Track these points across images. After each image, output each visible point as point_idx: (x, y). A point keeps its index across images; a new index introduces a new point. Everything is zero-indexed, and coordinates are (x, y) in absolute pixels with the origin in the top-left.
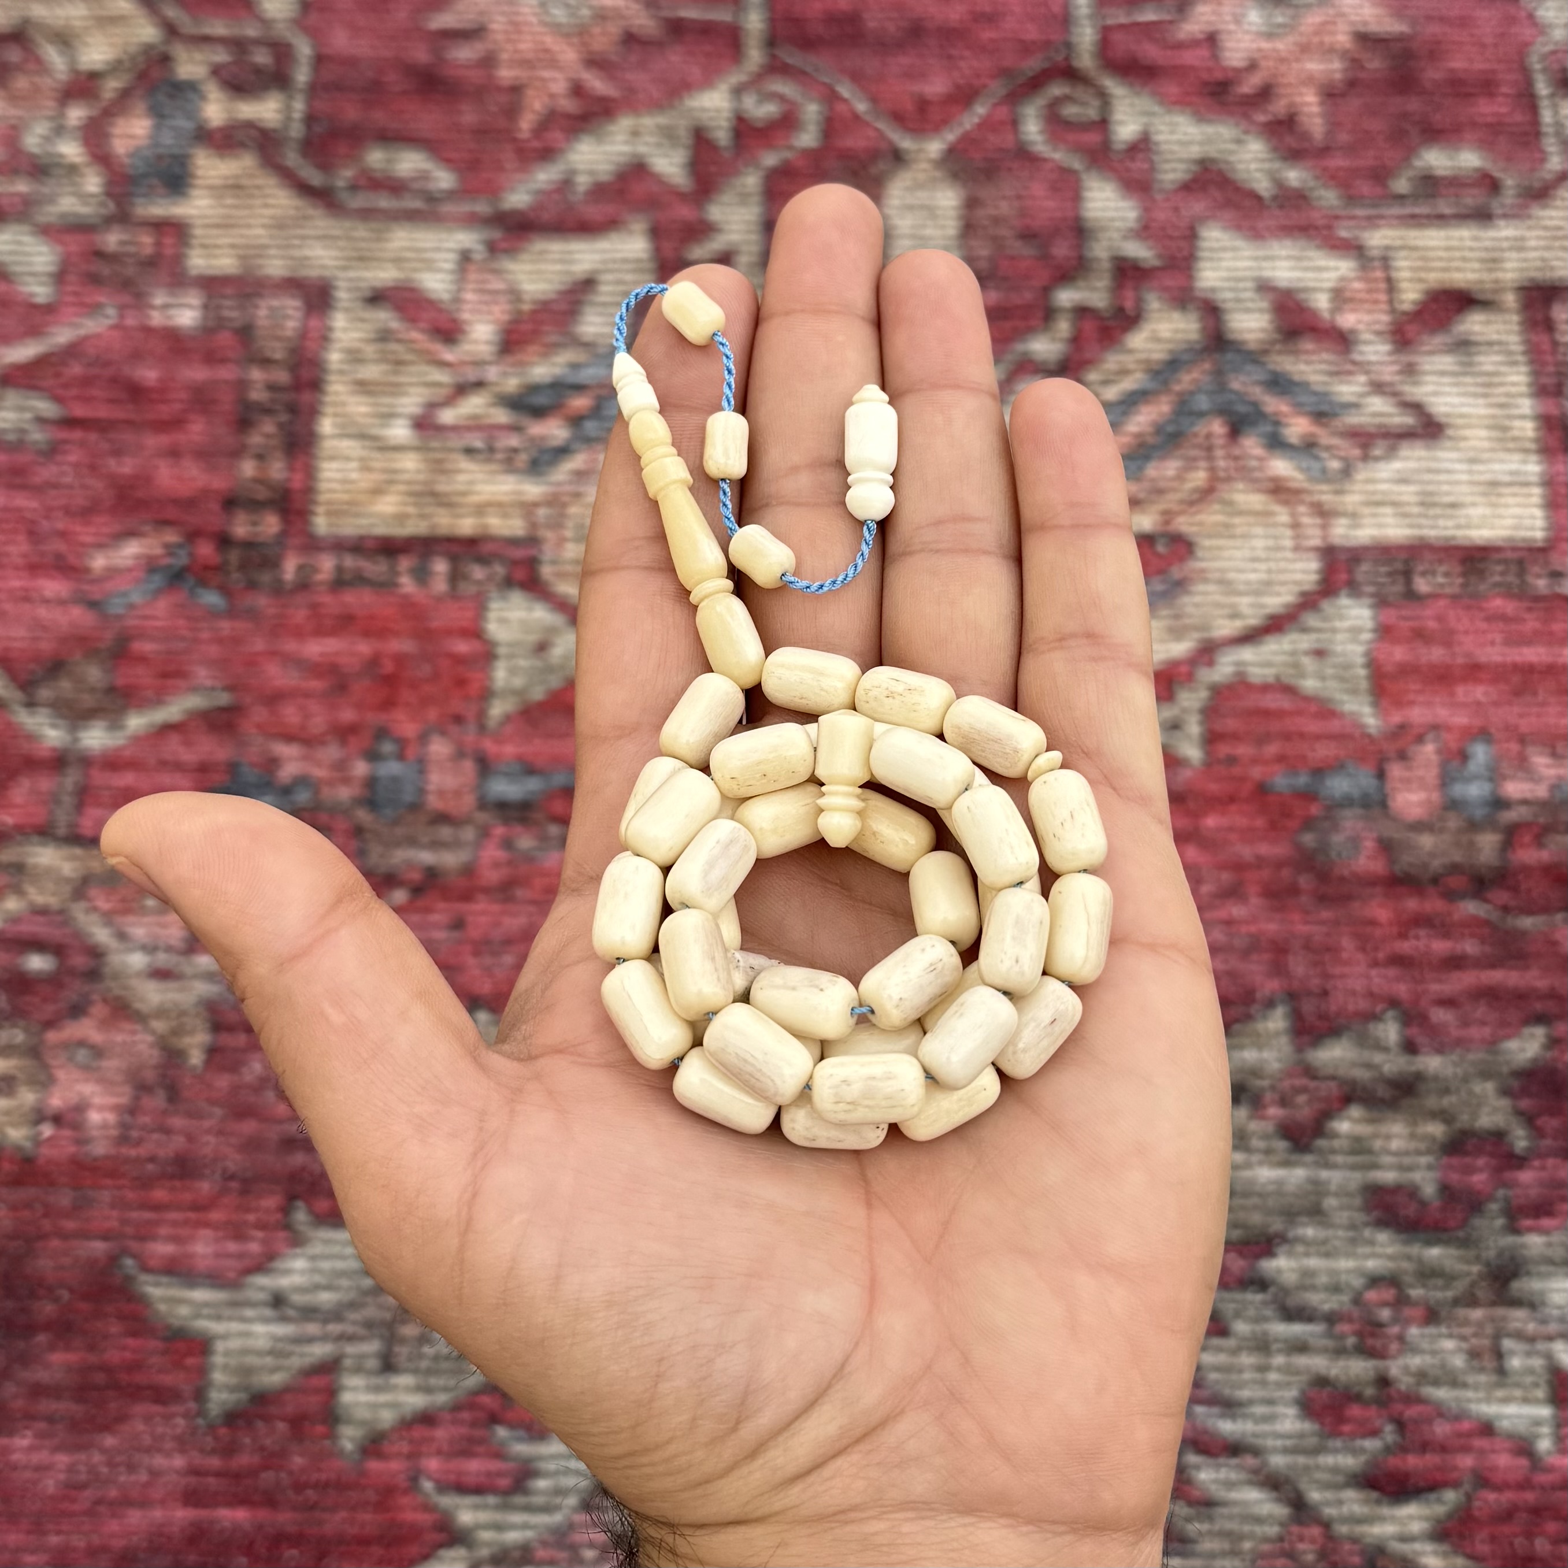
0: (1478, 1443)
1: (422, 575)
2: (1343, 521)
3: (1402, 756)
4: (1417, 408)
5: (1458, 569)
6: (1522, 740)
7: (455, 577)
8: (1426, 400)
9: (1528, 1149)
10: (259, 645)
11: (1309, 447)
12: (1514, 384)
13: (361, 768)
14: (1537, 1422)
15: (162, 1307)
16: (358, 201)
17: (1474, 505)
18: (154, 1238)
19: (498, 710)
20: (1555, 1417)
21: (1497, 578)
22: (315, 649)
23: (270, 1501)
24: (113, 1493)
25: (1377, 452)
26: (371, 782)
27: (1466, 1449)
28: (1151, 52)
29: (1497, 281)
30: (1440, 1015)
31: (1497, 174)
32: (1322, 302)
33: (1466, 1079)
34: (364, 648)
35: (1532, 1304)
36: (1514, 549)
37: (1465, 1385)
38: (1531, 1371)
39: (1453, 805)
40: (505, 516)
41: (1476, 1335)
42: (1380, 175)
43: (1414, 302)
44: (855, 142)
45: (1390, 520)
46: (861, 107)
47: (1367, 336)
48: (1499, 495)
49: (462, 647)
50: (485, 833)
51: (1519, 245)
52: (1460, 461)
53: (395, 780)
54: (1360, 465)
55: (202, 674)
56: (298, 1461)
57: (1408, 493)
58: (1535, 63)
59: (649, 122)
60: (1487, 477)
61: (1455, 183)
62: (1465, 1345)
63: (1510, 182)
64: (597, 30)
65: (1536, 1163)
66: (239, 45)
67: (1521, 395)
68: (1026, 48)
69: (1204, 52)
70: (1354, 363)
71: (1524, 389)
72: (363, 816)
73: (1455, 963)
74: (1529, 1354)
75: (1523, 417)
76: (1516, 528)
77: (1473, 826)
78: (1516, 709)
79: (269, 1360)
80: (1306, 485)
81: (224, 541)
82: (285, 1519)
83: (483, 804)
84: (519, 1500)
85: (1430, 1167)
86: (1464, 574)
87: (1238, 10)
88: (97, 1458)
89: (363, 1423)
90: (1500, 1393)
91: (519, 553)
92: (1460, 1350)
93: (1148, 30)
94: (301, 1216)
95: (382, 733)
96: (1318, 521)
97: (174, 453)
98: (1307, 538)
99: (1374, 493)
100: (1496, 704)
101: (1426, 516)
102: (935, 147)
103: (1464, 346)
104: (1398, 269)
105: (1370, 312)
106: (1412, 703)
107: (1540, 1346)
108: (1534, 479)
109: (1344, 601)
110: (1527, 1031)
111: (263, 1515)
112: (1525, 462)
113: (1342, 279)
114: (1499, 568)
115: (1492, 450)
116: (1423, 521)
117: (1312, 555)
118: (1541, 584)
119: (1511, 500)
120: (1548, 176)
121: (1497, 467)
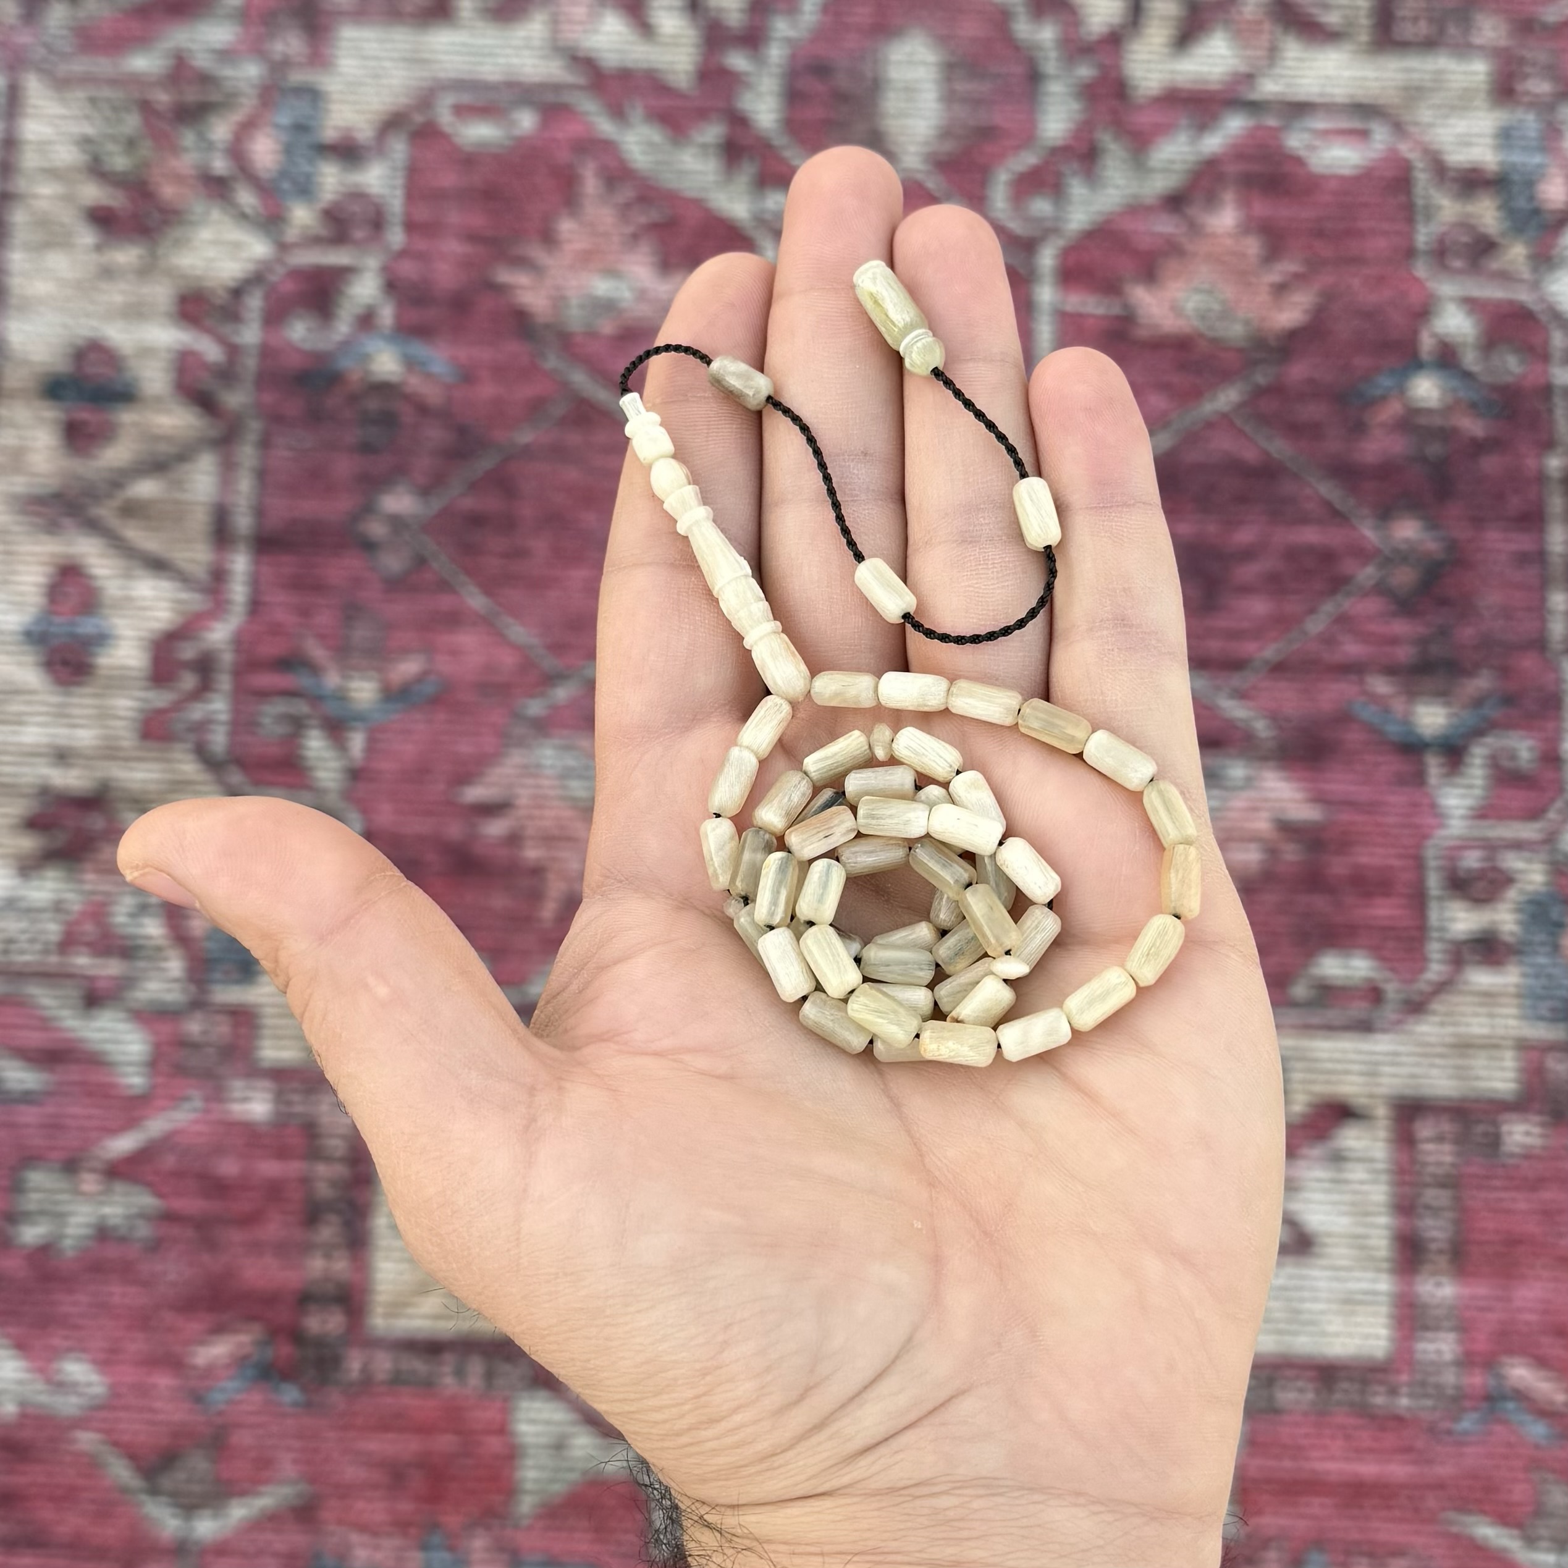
1: (460, 1373)
4: (1296, 1225)
5: (1312, 1386)
6: (1348, 1552)
7: (489, 1377)
12: (1375, 1203)
13: (416, 1558)
17: (1330, 1322)
19: (524, 1508)
21: (1343, 1395)
29: (1371, 1095)
31: (1383, 986)
36: (1359, 1367)
48: (1353, 1313)
49: (494, 1445)
51: (1393, 1060)
52: (1324, 1278)
55: (288, 1468)
58: (1430, 858)
60: (1344, 1295)
61: (1347, 992)
63: (1393, 993)
78: (1345, 1522)
81: (297, 1336)
86: (1317, 1391)
95: (434, 1527)
97: (256, 1249)
100: (1330, 1517)
101: (1288, 1332)
106: (1263, 1513)
108: (1384, 1298)
114: (1345, 1385)
115: (1351, 1269)
118: (1379, 1402)
119: (1359, 1319)
120: (1428, 989)
121: (1352, 1286)
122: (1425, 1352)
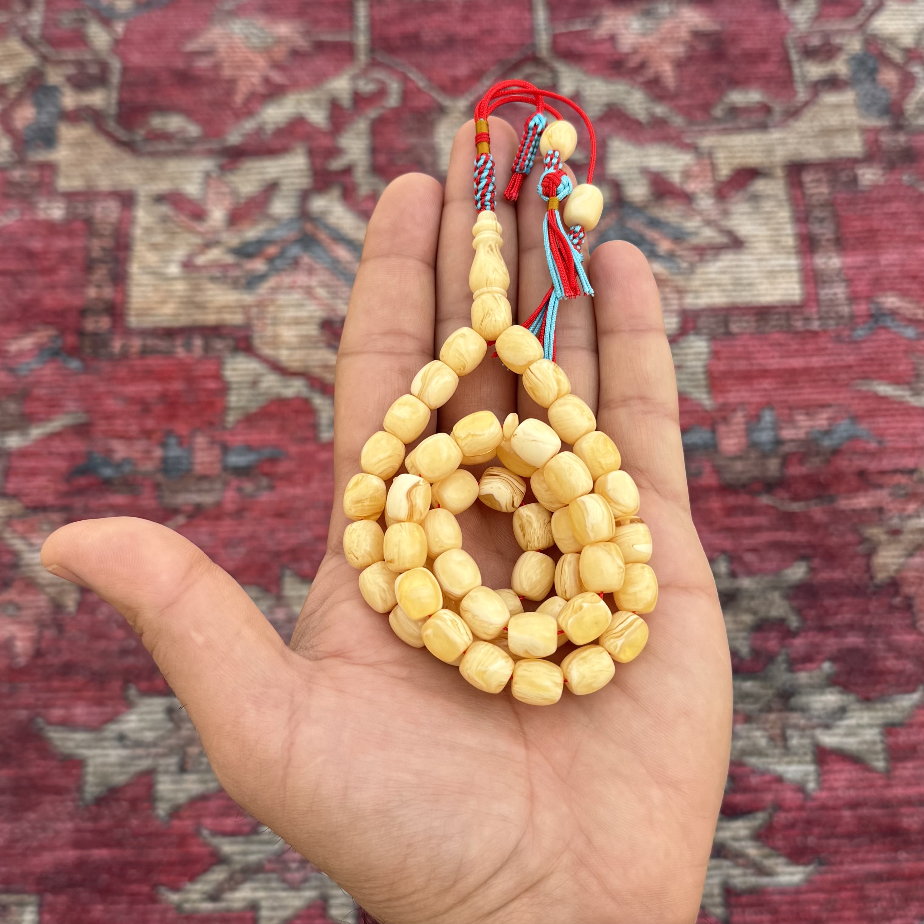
0: (774, 786)
1: (188, 347)
2: (691, 295)
3: (725, 420)
4: (730, 233)
5: (753, 318)
6: (791, 408)
7: (207, 348)
8: (735, 228)
9: (798, 628)
10: (101, 388)
11: (671, 256)
12: (782, 218)
13: (158, 453)
14: (807, 774)
15: (59, 743)
16: (149, 148)
17: (761, 283)
18: (53, 706)
19: (231, 418)
20: (816, 771)
21: (774, 323)
22: (132, 389)
23: (120, 844)
24: (35, 844)
25: (708, 257)
26: (164, 460)
27: (767, 790)
28: (579, 46)
29: (771, 162)
30: (749, 557)
31: (771, 104)
32: (676, 178)
33: (764, 591)
34: (157, 387)
35: (803, 710)
36: (784, 307)
37: (766, 755)
38: (803, 746)
39: (754, 445)
40: (234, 313)
41: (772, 728)
42: (706, 107)
43: (727, 176)
44: (419, 103)
45: (716, 294)
46: (421, 84)
47: (702, 195)
48: (775, 278)
49: (212, 385)
50: (226, 484)
51: (783, 142)
52: (753, 260)
53: (178, 458)
54: (698, 264)
55: (71, 405)
56: (134, 822)
57: (726, 279)
58: (790, 43)
59: (307, 96)
60: (768, 269)
61: (747, 110)
62: (766, 734)
63: (778, 108)
64: (276, 49)
65: (803, 634)
66: (80, 64)
67: (786, 223)
68: (511, 47)
69: (607, 45)
70: (694, 210)
71: (787, 220)
72: (160, 478)
73: (756, 529)
74: (802, 737)
75: (787, 235)
76: (785, 295)
77: (765, 456)
78: (787, 392)
79: (117, 769)
80: (670, 277)
81: (81, 333)
82: (128, 854)
83: (226, 468)
84: (256, 838)
85: (745, 638)
86: (757, 321)
87: (626, 22)
88: (26, 825)
89: (169, 800)
90: (786, 759)
91: (242, 334)
92: (763, 736)
93: (577, 34)
94: (133, 692)
95: (169, 433)
96: (676, 295)
97: (52, 287)
98: (670, 305)
99: (708, 279)
100: (775, 389)
101: (735, 291)
102: (462, 104)
103: (755, 198)
104: (717, 158)
105: (702, 182)
106: (729, 391)
107: (808, 732)
108: (794, 268)
109: (692, 338)
110: (797, 564)
111: (117, 852)
112: (788, 259)
113: (687, 165)
114: (776, 317)
115: (771, 254)
116: (734, 294)
117: (674, 314)
118: (799, 325)
119: (781, 280)
120: (799, 105)
121: (773, 262)
122: (827, 294)
